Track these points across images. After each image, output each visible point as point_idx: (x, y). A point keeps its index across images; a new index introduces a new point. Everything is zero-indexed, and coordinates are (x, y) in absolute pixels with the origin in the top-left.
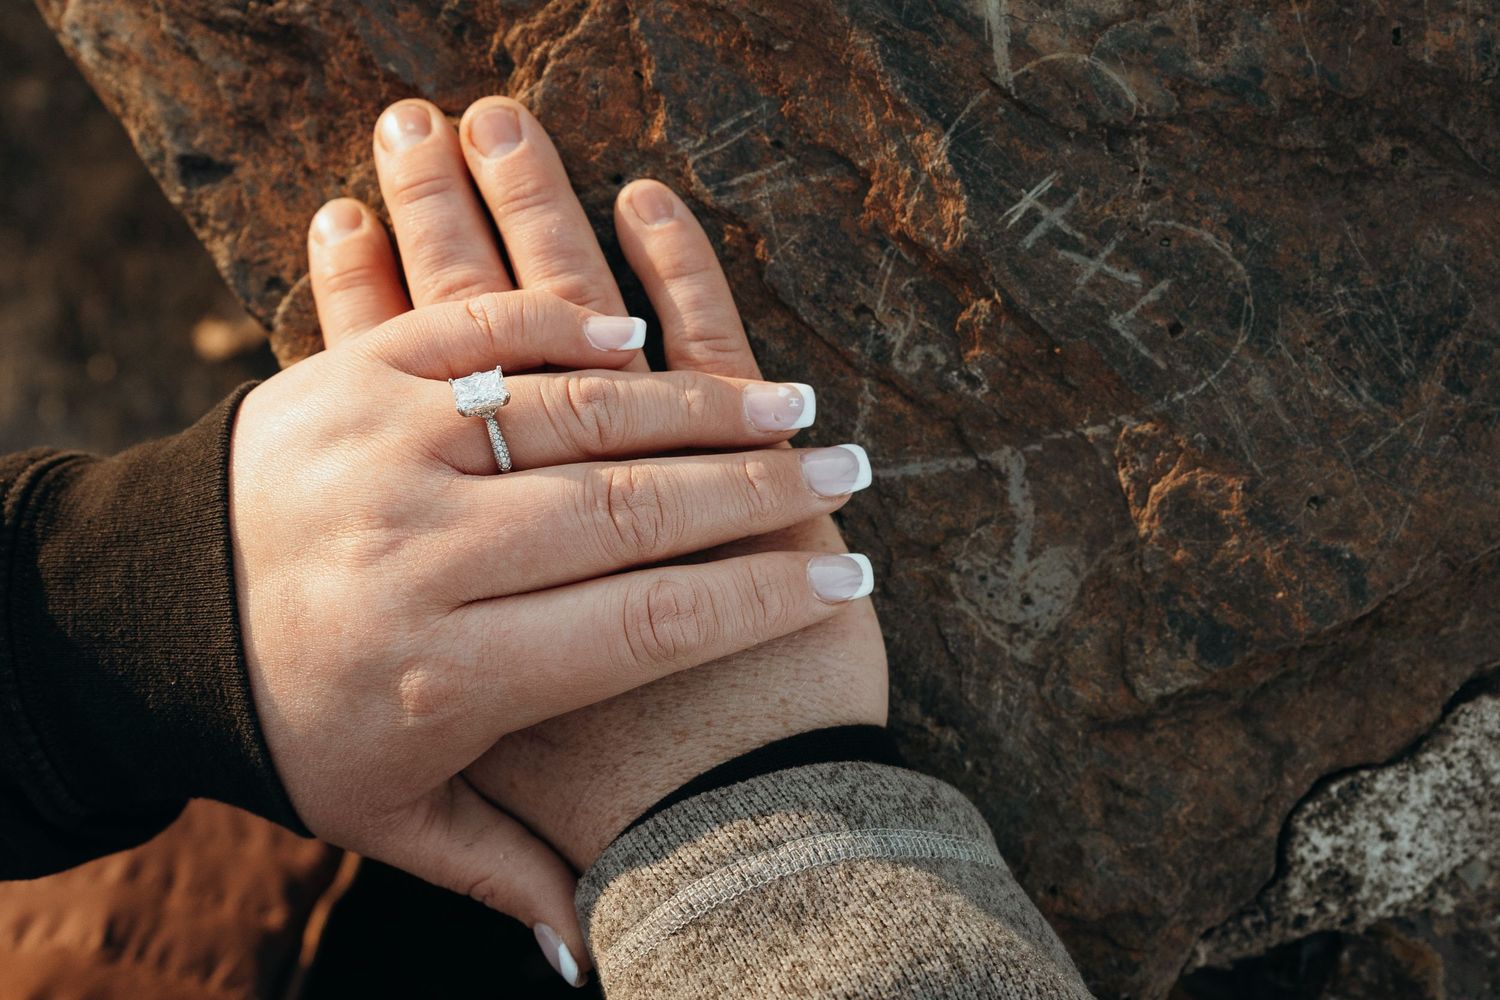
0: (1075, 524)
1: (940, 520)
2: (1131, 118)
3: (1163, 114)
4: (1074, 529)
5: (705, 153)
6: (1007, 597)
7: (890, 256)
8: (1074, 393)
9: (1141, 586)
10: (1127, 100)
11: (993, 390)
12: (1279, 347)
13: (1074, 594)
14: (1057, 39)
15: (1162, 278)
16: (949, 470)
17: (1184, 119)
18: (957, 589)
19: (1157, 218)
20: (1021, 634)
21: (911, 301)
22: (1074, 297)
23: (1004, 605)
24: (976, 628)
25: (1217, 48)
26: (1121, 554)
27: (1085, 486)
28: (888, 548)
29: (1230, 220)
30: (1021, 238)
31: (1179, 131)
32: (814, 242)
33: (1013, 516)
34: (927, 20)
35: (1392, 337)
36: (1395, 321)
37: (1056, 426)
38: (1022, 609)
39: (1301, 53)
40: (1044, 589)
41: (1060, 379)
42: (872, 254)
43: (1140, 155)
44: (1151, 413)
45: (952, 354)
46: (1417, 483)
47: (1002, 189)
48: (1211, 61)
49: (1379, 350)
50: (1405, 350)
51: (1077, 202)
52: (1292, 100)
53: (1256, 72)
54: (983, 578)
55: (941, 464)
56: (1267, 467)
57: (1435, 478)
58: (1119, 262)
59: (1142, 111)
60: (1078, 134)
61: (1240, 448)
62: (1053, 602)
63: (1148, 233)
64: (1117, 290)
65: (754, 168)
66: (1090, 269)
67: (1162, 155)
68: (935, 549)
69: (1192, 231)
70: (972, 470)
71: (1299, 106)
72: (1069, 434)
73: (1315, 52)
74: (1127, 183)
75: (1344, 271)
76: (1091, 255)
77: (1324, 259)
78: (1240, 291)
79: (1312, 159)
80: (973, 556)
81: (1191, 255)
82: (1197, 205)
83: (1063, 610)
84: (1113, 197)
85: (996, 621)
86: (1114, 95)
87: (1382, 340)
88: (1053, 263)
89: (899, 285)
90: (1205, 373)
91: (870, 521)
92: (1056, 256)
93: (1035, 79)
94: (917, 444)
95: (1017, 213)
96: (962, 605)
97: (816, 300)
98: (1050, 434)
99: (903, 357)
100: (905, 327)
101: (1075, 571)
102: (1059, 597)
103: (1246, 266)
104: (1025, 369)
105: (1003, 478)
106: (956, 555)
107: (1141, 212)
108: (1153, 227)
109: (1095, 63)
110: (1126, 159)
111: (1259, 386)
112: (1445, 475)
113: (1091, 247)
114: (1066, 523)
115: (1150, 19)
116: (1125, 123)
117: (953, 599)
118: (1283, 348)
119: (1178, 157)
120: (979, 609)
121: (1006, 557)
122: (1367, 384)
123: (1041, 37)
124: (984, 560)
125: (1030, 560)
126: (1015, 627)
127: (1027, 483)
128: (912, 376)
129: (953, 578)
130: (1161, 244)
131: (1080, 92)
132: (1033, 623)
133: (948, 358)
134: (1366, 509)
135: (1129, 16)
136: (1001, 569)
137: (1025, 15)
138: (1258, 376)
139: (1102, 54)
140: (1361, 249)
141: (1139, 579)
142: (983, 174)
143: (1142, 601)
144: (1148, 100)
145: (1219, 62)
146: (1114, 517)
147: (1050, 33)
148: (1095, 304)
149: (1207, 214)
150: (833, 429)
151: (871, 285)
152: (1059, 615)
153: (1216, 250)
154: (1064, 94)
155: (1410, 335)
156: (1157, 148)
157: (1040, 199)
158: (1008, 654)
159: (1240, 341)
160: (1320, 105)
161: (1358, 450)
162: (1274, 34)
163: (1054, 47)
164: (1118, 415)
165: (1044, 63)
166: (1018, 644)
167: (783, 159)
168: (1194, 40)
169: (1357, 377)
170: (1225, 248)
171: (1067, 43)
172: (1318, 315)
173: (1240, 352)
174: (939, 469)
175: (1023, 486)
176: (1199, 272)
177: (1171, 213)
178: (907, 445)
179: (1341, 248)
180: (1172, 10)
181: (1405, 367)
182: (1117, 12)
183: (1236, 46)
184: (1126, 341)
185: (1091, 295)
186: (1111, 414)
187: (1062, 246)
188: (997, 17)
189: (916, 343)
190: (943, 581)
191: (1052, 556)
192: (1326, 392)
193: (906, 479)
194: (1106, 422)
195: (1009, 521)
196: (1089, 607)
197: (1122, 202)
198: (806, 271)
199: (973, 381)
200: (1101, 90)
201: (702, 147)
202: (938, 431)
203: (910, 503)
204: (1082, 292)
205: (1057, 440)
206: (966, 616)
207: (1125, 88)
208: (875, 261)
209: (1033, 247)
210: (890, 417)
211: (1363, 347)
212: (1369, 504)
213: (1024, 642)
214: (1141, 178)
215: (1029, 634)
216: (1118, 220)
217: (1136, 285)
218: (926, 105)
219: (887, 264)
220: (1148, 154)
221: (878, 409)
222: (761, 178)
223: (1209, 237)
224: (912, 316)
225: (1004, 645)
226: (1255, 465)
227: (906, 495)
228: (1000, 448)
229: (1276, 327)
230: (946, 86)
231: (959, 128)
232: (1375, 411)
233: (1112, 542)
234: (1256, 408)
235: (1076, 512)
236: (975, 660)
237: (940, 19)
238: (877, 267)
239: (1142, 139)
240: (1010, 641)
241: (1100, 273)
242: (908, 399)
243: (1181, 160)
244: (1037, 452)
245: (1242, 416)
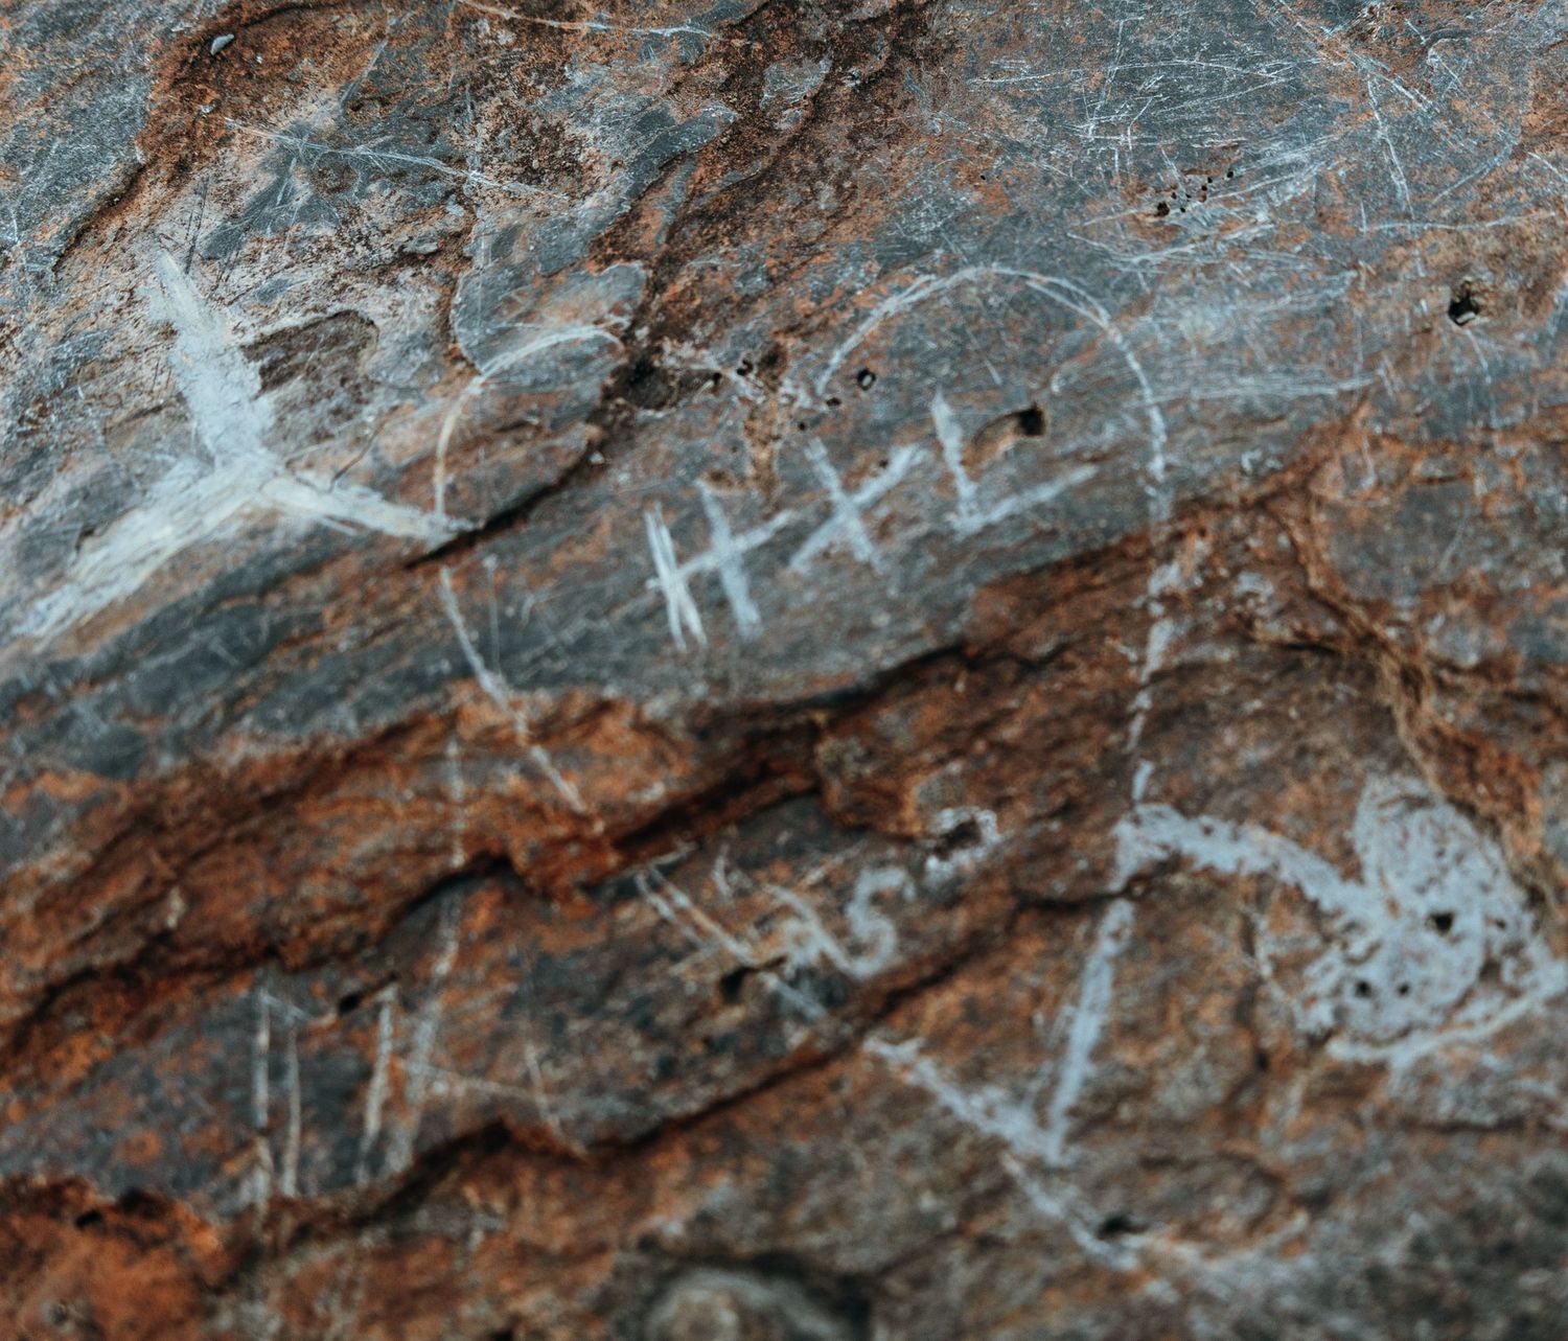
0: (1325, 764)
1: (1208, 1023)
2: (621, 347)
3: (640, 296)
4: (1334, 771)
5: (290, 1157)
6: (1421, 958)
7: (656, 888)
8: (1069, 657)
9: (1500, 688)
10: (588, 342)
11: (999, 804)
12: (1143, 263)
13: (1465, 825)
14: (422, 414)
15: (924, 409)
16: (1115, 961)
17: (669, 263)
18: (1365, 1054)
19: (816, 376)
20: (1508, 967)
21: (757, 884)
22: (887, 577)
23: (1435, 972)
24: (1460, 1051)
25: (578, 166)
26: (1418, 700)
27: (1257, 715)
28: (1224, 1156)
29: (880, 259)
30: (733, 625)
31: (683, 282)
32: (559, 1022)
33: (1261, 877)
34: (264, 622)
35: (1211, 77)
36: (1185, 62)
37: (1120, 719)
38: (1456, 940)
39: (658, 43)
40: (1431, 881)
41: (1030, 668)
42: (632, 920)
43: (692, 360)
44: (1167, 529)
45: (892, 852)
46: (1496, 130)
47: (631, 621)
48: (594, 186)
49: (1225, 104)
50: (1243, 64)
51: (718, 500)
52: (726, 87)
53: (648, 121)
54: (1363, 989)
55: (1097, 973)
56: (1357, 367)
57: (1499, 96)
58: (863, 472)
59: (617, 326)
60: (601, 446)
61: (1303, 399)
62: (1465, 873)
63: (835, 402)
64: (911, 496)
65: (366, 1074)
66: (849, 529)
67: (711, 325)
68: (1262, 1060)
69: (868, 327)
70: (1137, 915)
71: (743, 78)
72: (1144, 701)
73: (666, 20)
74: (729, 403)
75: (1058, 111)
76: (826, 512)
77: (1022, 135)
78: (1012, 291)
79: (841, 91)
80: (1310, 990)
81: (909, 345)
82: (825, 304)
83: (1489, 861)
84: (742, 436)
85: (1462, 1002)
86: (567, 360)
87: (1209, 94)
88: (808, 585)
89: (716, 892)
90: (1135, 403)
91: (1152, 1165)
92: (796, 576)
93: (468, 479)
94: (1038, 997)
95: (684, 613)
96: (1402, 1057)
97: (668, 1071)
98: (1127, 735)
99: (856, 950)
100: (799, 917)
101: (1416, 803)
102: (1459, 858)
103: (973, 261)
104: (982, 729)
105: (1175, 862)
106: (1291, 1021)
107: (793, 399)
108: (828, 389)
109: (495, 370)
110: (688, 384)
111: (1203, 321)
112: (1501, 79)
113: (810, 509)
114: (1316, 780)
115: (473, 252)
116: (623, 361)
117: (1380, 1069)
118: (1148, 257)
119: (727, 300)
120: (1424, 1027)
121: (1338, 925)
122: (1276, 146)
123: (401, 441)
124: (1328, 971)
125: (1361, 881)
126: (1490, 970)
127: (1206, 820)
128: (901, 949)
129: (1339, 1050)
130: (865, 389)
131: (531, 413)
132: (1494, 931)
133: (897, 862)
134: (1508, 230)
135: (450, 283)
136: (1358, 947)
137: (351, 450)
138: (1179, 316)
139: (487, 350)
140: (1031, 72)
141: (1484, 685)
142: (584, 644)
143: (1532, 698)
144: (605, 308)
145: (602, 172)
146: (1340, 686)
147: (403, 423)
148: (917, 544)
149: (851, 292)
150: (935, 1153)
151: (691, 947)
152: (1496, 872)
153: (921, 302)
154: (518, 442)
155: (1217, 49)
156: (696, 330)
157: (681, 559)
158: (1540, 1011)
159: (1104, 319)
160: (757, 46)
161: (1392, 202)
162: (603, 70)
163: (431, 425)
164: (1145, 591)
165: (448, 454)
166: (1526, 980)
167: (378, 1007)
168: (548, 199)
169: (1257, 157)
170: (924, 286)
171: (437, 403)
172: (1117, 180)
173: (1123, 330)
174: (1106, 976)
175: (1208, 831)
176: (946, 344)
177: (819, 350)
178: (1030, 1021)
179: (1015, 101)
180: (479, 213)
181: (1271, 74)
182: (432, 300)
183: (590, 136)
184: (1011, 517)
185: (900, 541)
186: (1138, 603)
187: (785, 559)
188: (328, 499)
189: (841, 910)
190: (1337, 1073)
191: (1369, 832)
192: (1261, 216)
193: (1099, 1053)
194: (1148, 621)
195: (1263, 888)
196: (1502, 806)
197: (758, 425)
198: (603, 1064)
199: (965, 834)
200: (545, 377)
201: (277, 1156)
202: (1031, 947)
203: (1151, 1066)
204: (886, 557)
205: (1146, 726)
206: (1426, 1059)
207: (563, 338)
208: (649, 919)
209: (761, 609)
210: (964, 1029)
211: (1206, 128)
212: (1503, 221)
213: (1526, 966)
214: (733, 375)
215: (1515, 949)
216: (787, 443)
217: (918, 459)
218: (409, 689)
219: (669, 899)
220: (697, 347)
221: (937, 1043)
222: (392, 1068)
223: (891, 305)
224: (787, 897)
225: (1517, 1009)
226: (1346, 386)
227: (1130, 1070)
228: (1114, 842)
229: (1106, 254)
230: (397, 640)
231: (483, 648)
232: (1333, 148)
233: (1389, 710)
234: (1240, 341)
235: (1303, 751)
236: (1528, 1083)
237: (275, 599)
238: (664, 922)
239: (667, 345)
240: (1514, 993)
241: (866, 512)
242: (943, 973)
243: (736, 297)
244: (1155, 775)
245: (1243, 372)
